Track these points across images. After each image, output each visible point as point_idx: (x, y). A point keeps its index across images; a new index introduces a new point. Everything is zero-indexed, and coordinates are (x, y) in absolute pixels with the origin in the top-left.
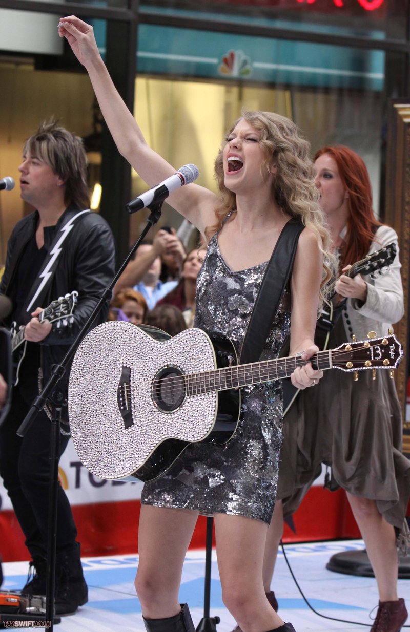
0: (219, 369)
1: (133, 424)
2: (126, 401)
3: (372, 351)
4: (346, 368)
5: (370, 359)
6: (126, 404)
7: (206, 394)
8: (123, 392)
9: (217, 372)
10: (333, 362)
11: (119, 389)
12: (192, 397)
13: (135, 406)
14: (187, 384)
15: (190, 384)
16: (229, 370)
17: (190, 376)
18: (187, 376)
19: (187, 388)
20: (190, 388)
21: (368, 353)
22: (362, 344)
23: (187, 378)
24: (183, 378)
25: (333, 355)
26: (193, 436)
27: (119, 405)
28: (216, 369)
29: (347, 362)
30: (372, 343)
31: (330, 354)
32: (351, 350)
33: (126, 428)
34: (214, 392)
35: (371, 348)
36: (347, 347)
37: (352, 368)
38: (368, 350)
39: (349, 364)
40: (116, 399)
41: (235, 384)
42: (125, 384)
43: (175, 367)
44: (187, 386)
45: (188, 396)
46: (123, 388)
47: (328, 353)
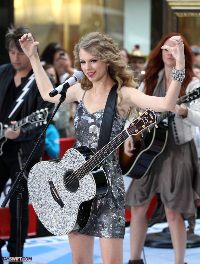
0: (87, 161)
1: (64, 205)
2: (57, 196)
3: (143, 120)
4: (136, 133)
5: (143, 124)
6: (57, 197)
7: (87, 175)
8: (54, 193)
9: (86, 163)
10: (129, 133)
11: (51, 192)
12: (81, 180)
13: (61, 196)
14: (77, 175)
15: (78, 174)
16: (91, 159)
17: (77, 171)
18: (75, 172)
19: (78, 177)
20: (79, 176)
21: (142, 122)
22: (138, 119)
23: (76, 172)
24: (74, 173)
25: (128, 130)
26: (90, 196)
27: (55, 200)
28: (86, 162)
29: (135, 130)
30: (141, 117)
31: (127, 130)
32: (135, 124)
33: (62, 208)
34: (89, 173)
35: (142, 119)
36: (132, 124)
37: (138, 132)
38: (141, 120)
39: (136, 131)
40: (53, 198)
41: (96, 164)
42: (53, 189)
43: (69, 170)
44: (77, 176)
45: (80, 180)
46: (53, 191)
47: (125, 130)
